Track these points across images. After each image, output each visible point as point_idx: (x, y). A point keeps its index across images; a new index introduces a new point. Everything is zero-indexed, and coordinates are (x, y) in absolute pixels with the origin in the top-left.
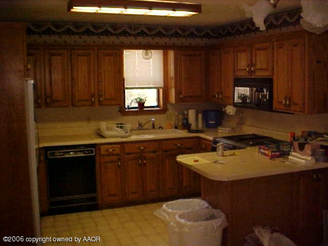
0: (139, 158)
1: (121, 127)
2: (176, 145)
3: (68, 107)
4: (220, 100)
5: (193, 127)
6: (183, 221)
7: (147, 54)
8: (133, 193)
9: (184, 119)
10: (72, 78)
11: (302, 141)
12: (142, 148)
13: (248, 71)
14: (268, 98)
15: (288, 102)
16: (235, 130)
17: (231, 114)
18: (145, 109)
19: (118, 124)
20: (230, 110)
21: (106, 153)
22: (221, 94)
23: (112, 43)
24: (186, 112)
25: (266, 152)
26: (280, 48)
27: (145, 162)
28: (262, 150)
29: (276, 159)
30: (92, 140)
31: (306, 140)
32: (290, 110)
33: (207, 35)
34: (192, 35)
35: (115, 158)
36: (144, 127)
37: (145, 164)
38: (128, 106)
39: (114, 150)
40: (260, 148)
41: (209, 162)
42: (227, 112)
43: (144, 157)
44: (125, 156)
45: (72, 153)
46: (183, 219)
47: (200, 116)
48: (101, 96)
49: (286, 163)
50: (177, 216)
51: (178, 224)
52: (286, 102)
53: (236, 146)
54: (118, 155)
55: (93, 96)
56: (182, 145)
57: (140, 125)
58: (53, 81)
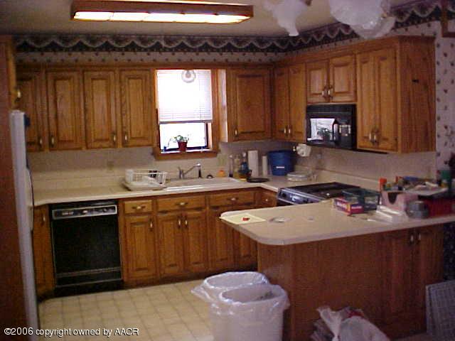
0: (179, 217)
1: (155, 176)
2: (229, 199)
3: (80, 149)
4: (289, 136)
5: (254, 174)
6: (227, 300)
7: (188, 76)
8: (170, 266)
9: (243, 163)
10: (86, 110)
11: (395, 190)
12: (182, 204)
13: (324, 97)
14: (350, 132)
15: (375, 138)
16: (312, 177)
17: (304, 155)
18: (188, 151)
19: (150, 172)
20: (303, 150)
21: (133, 211)
22: (291, 128)
23: (140, 62)
24: (244, 155)
25: (344, 206)
26: (365, 62)
27: (186, 223)
28: (338, 204)
29: (357, 215)
30: (114, 193)
31: (400, 189)
32: (378, 148)
33: (273, 49)
34: (251, 48)
35: (145, 218)
36: (186, 176)
37: (186, 226)
38: (165, 148)
39: (143, 207)
40: (336, 201)
41: (264, 220)
42: (299, 153)
43: (186, 216)
44: (160, 216)
45: (85, 212)
46: (228, 298)
47: (265, 159)
48: (126, 133)
49: (369, 220)
50: (221, 294)
51: (221, 304)
52: (373, 137)
53: (308, 199)
54: (149, 213)
55: (115, 133)
56: (237, 199)
57: (181, 172)
58: (59, 115)
